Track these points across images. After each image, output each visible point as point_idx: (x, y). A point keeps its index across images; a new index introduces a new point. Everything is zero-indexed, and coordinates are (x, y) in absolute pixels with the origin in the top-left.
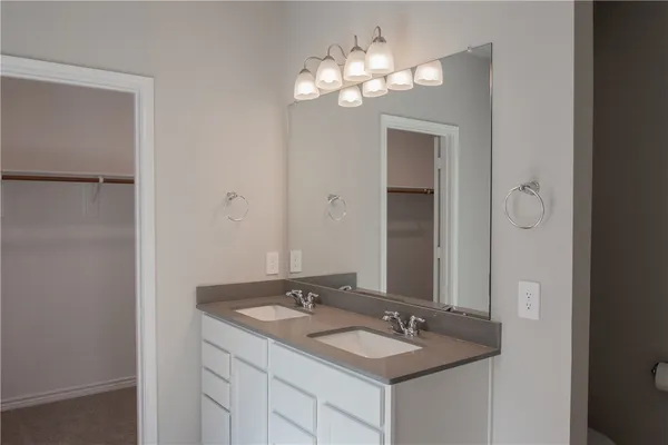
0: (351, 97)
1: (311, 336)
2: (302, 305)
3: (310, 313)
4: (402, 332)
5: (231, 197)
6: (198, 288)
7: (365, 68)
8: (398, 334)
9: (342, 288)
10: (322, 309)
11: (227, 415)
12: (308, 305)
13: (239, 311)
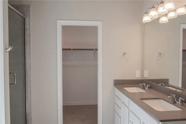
0: (164, 20)
1: (141, 99)
2: (145, 88)
3: (147, 91)
4: (176, 103)
5: (124, 54)
6: (114, 80)
7: (163, 9)
8: (174, 103)
9: (160, 84)
10: (152, 90)
11: (120, 118)
12: (147, 88)
13: (124, 88)
